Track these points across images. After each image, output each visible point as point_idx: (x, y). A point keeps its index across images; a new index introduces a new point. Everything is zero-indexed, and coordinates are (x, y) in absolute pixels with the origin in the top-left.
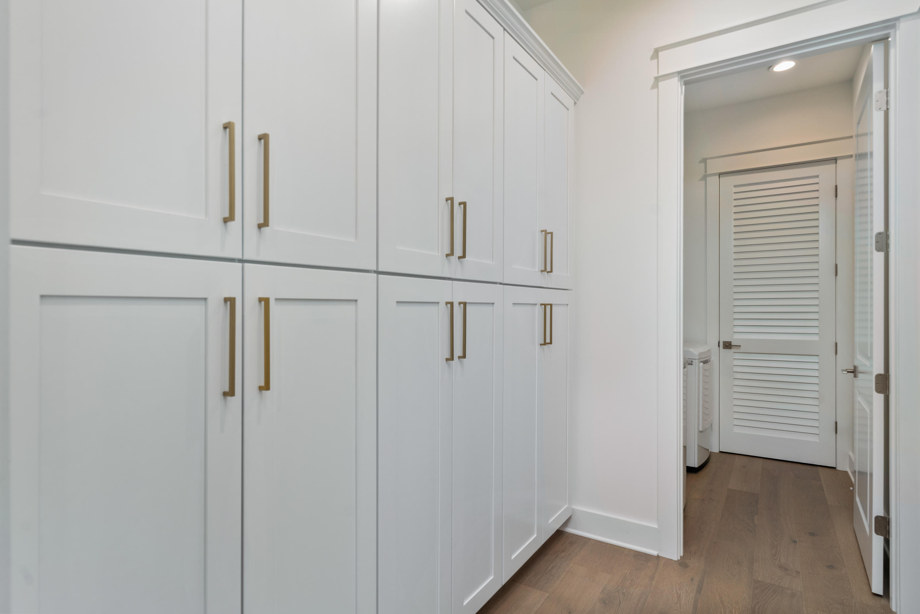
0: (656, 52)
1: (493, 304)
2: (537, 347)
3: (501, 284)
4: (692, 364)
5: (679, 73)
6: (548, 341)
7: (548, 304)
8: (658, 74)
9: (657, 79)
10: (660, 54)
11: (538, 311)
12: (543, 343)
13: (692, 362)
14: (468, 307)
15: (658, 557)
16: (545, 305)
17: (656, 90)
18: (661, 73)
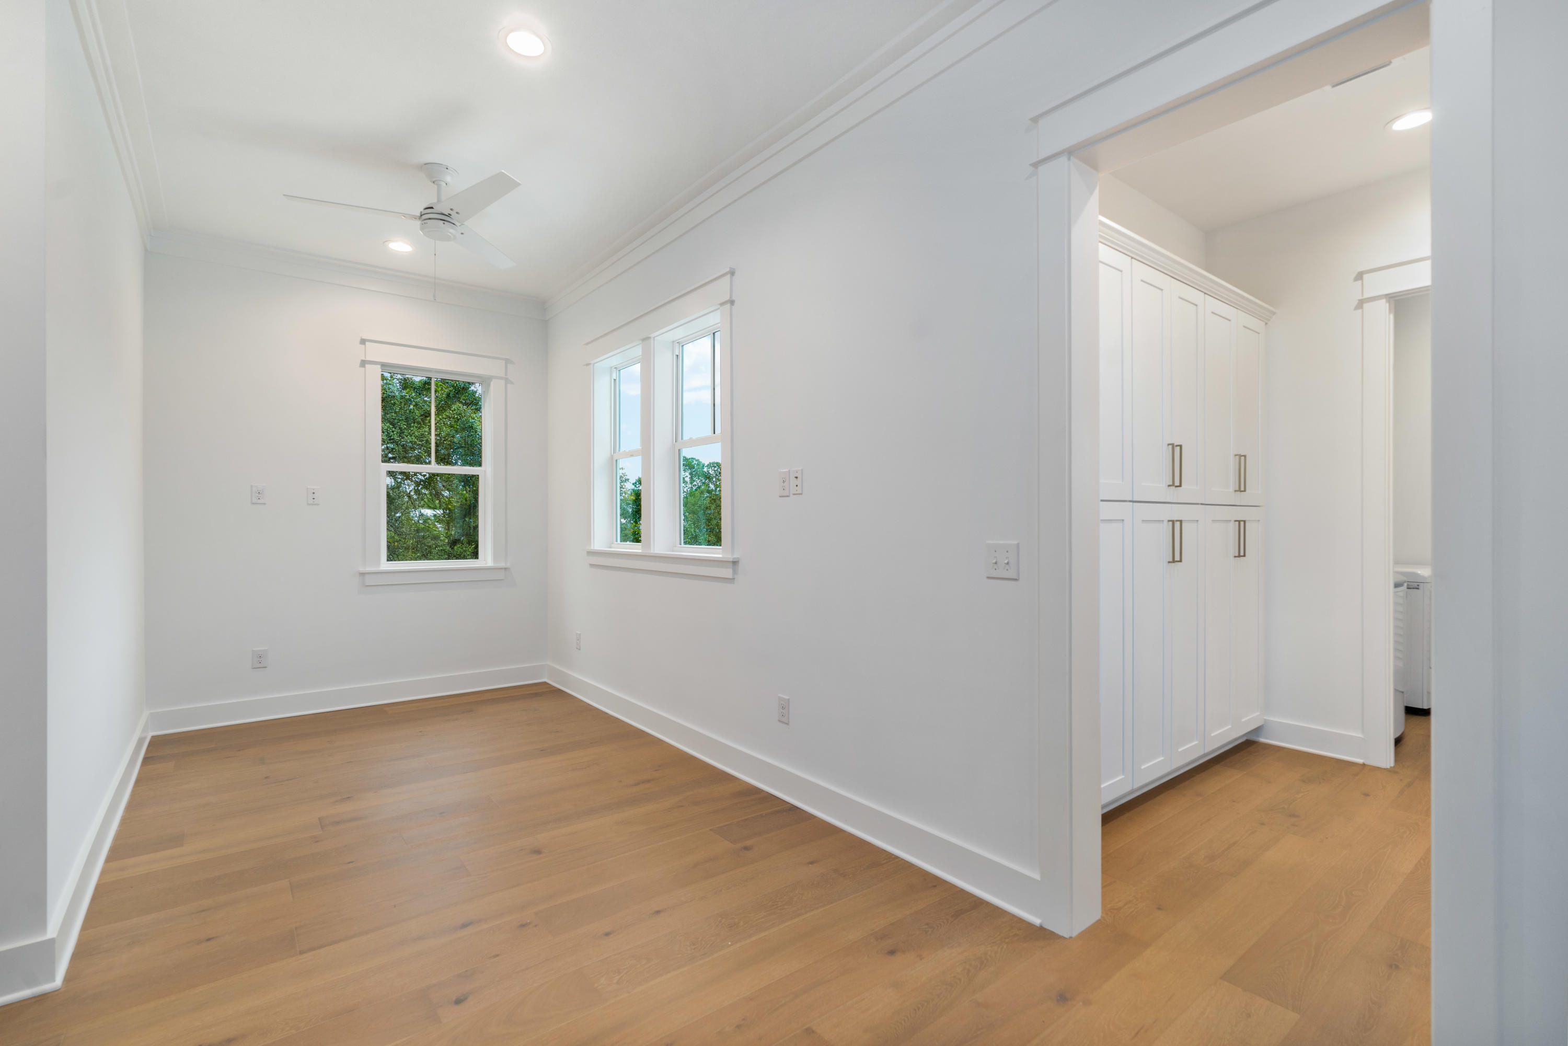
0: (1360, 276)
1: (1197, 521)
2: (1232, 558)
3: (1202, 504)
4: (1418, 589)
5: (1386, 295)
6: (1242, 554)
7: (1242, 521)
8: (1362, 296)
9: (1361, 304)
10: (1365, 276)
11: (1232, 528)
12: (1237, 555)
13: (1418, 585)
14: (1184, 524)
15: (1364, 765)
16: (1239, 521)
17: (1360, 311)
18: (1366, 296)
